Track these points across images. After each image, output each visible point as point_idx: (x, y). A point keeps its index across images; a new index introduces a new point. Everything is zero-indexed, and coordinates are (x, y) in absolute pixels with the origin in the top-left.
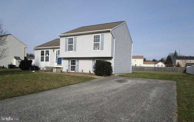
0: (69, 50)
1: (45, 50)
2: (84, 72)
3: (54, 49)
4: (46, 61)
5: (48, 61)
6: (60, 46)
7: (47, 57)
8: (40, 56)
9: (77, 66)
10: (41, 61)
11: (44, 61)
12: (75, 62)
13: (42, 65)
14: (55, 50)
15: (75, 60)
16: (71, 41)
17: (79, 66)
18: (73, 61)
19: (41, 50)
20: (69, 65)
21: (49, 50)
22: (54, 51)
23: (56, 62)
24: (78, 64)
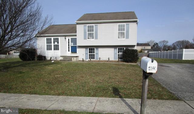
0: (88, 38)
1: (52, 38)
2: (101, 60)
3: (65, 36)
4: (54, 49)
5: (58, 50)
6: (77, 34)
7: (56, 45)
8: (46, 44)
9: (97, 55)
10: (47, 49)
11: (51, 50)
12: (94, 50)
13: (49, 54)
14: (67, 37)
15: (94, 48)
16: (90, 29)
17: (99, 54)
18: (91, 49)
19: (46, 38)
20: (86, 54)
21: (59, 38)
22: (66, 39)
23: (69, 51)
24: (98, 52)
